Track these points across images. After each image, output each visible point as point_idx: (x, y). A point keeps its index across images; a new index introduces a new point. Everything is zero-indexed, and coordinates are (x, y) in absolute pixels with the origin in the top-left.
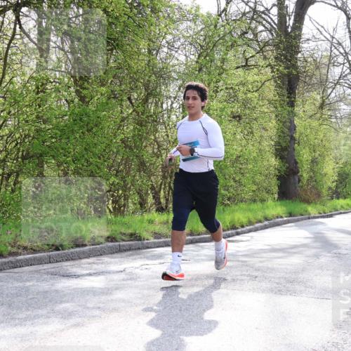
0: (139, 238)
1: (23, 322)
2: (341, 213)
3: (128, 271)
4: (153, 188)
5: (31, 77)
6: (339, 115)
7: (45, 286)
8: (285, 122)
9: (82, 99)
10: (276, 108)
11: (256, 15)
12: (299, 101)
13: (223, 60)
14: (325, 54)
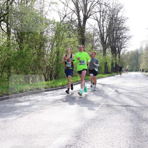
1: (5, 117)
2: (99, 79)
3: (36, 100)
4: (43, 74)
5: (5, 43)
6: (97, 50)
7: (11, 105)
9: (21, 48)
11: (72, 21)
12: (86, 46)
14: (92, 33)
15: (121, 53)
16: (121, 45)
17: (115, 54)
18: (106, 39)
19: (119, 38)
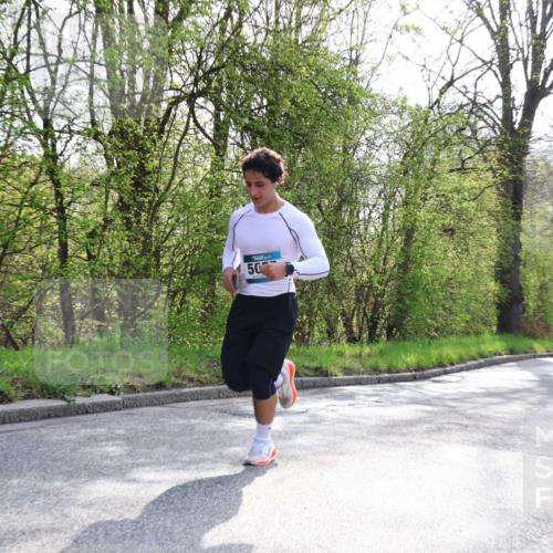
0: (326, 374)
1: (186, 465)
3: (310, 412)
4: (344, 314)
5: (205, 179)
7: (212, 425)
8: (508, 238)
10: (497, 220)
11: (476, 107)
12: (526, 212)
13: (434, 162)
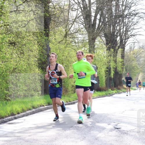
6: (77, 41)
8: (43, 46)
10: (37, 37)
14: (66, 3)
15: (127, 48)
16: (127, 31)
17: (114, 50)
18: (95, 17)
19: (122, 16)
